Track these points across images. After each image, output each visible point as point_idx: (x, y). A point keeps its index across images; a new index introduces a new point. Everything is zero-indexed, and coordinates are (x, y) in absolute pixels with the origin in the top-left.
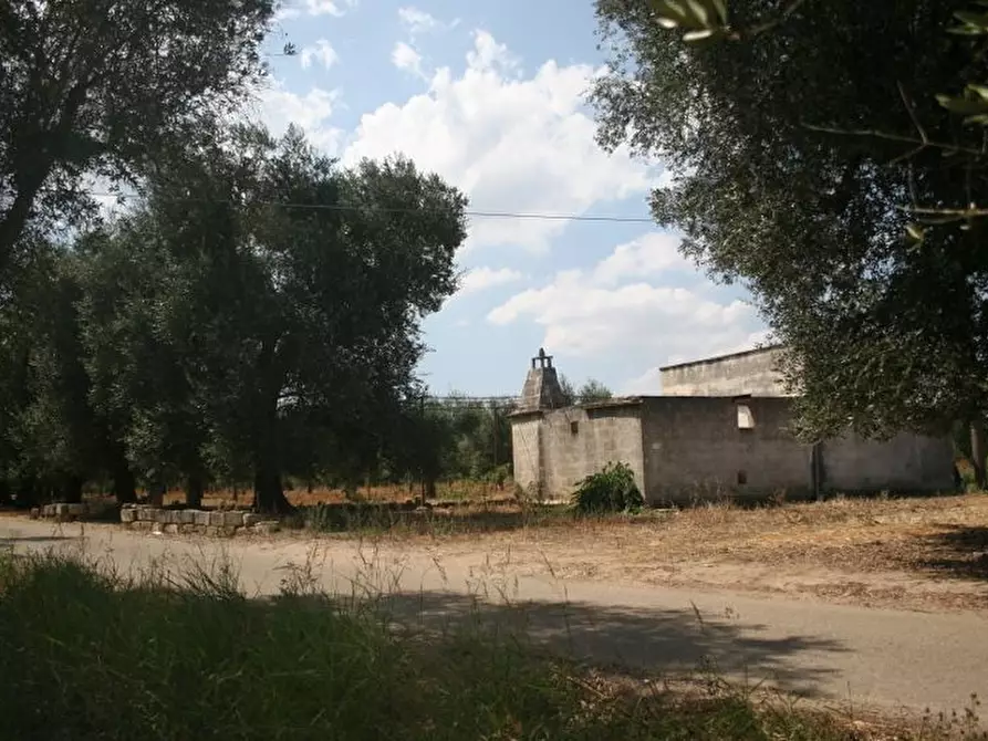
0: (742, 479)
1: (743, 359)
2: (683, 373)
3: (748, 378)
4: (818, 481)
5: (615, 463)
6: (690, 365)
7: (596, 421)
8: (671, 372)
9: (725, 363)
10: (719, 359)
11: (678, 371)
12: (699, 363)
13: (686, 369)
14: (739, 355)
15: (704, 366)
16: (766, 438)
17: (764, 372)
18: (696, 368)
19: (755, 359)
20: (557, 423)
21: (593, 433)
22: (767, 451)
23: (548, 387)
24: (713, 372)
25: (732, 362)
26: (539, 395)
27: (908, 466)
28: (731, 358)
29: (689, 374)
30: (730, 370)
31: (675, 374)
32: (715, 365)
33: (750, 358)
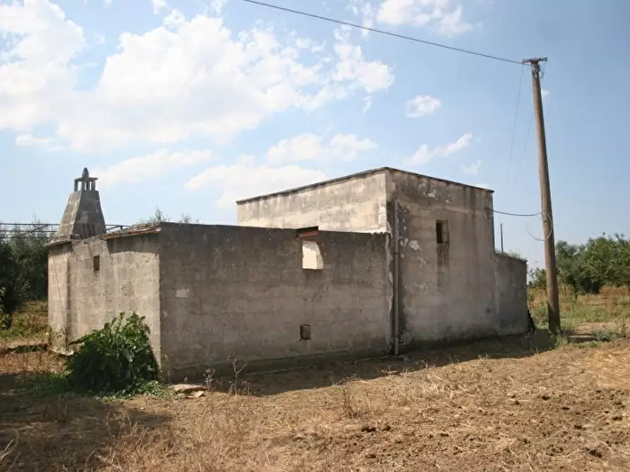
0: (304, 334)
1: (319, 191)
2: (258, 205)
3: (324, 212)
4: (397, 333)
5: (129, 314)
6: (265, 198)
7: (115, 255)
8: (247, 205)
9: (300, 195)
10: (295, 191)
11: (254, 204)
12: (275, 195)
13: (261, 202)
14: (315, 186)
15: (279, 199)
16: (337, 282)
17: (341, 205)
18: (271, 201)
19: (332, 192)
20: (82, 258)
21: (113, 271)
22: (339, 299)
23: (84, 212)
24: (288, 205)
25: (308, 194)
26: (73, 223)
27: (488, 311)
28: (307, 190)
29: (264, 208)
30: (305, 203)
31: (250, 207)
32: (290, 197)
33: (328, 189)
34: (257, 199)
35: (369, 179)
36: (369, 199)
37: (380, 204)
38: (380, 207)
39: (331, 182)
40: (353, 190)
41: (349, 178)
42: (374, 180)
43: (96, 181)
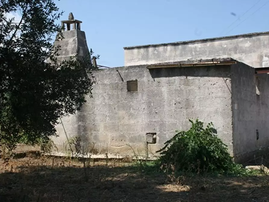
0: (258, 135)
1: (208, 44)
2: (148, 51)
6: (155, 46)
8: (136, 51)
9: (190, 46)
10: (185, 43)
11: (142, 50)
12: (165, 45)
13: (151, 49)
15: (169, 48)
18: (161, 49)
21: (160, 92)
24: (178, 52)
25: (199, 46)
28: (196, 42)
29: (154, 54)
30: (196, 51)
31: (139, 52)
32: (180, 47)
33: (216, 43)
34: (147, 47)
35: (254, 38)
36: (254, 51)
37: (264, 55)
38: (264, 57)
39: (220, 39)
40: (240, 45)
41: (237, 37)
42: (259, 39)
43: (81, 24)
